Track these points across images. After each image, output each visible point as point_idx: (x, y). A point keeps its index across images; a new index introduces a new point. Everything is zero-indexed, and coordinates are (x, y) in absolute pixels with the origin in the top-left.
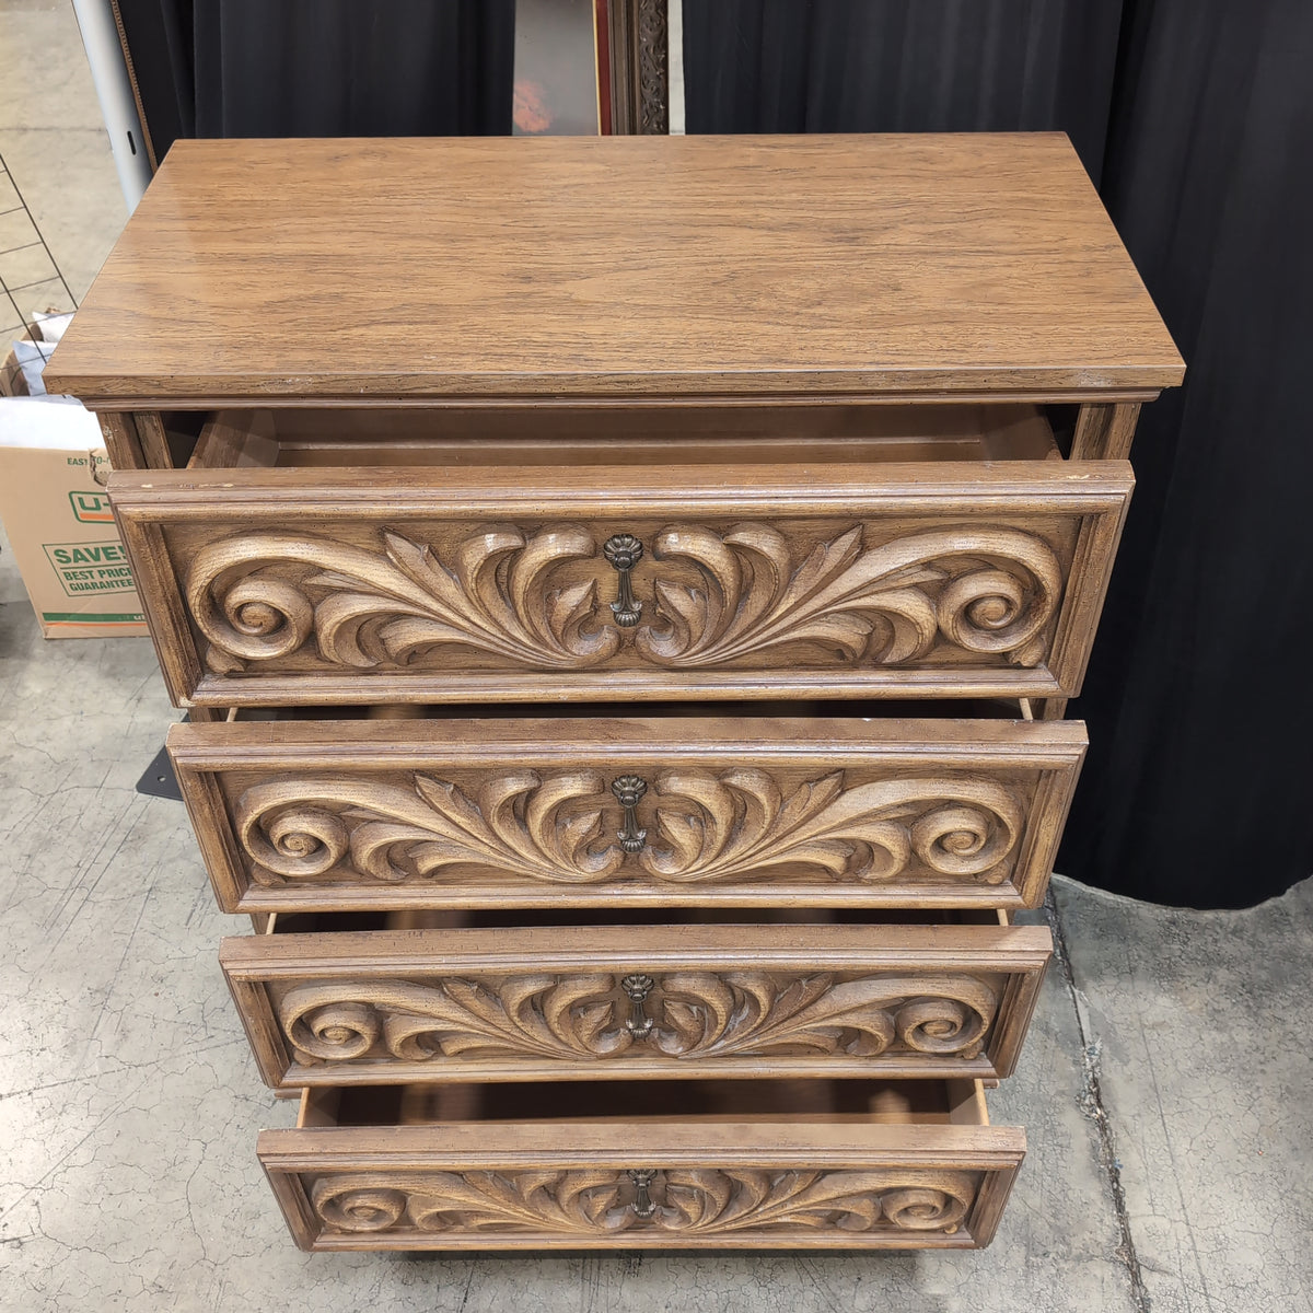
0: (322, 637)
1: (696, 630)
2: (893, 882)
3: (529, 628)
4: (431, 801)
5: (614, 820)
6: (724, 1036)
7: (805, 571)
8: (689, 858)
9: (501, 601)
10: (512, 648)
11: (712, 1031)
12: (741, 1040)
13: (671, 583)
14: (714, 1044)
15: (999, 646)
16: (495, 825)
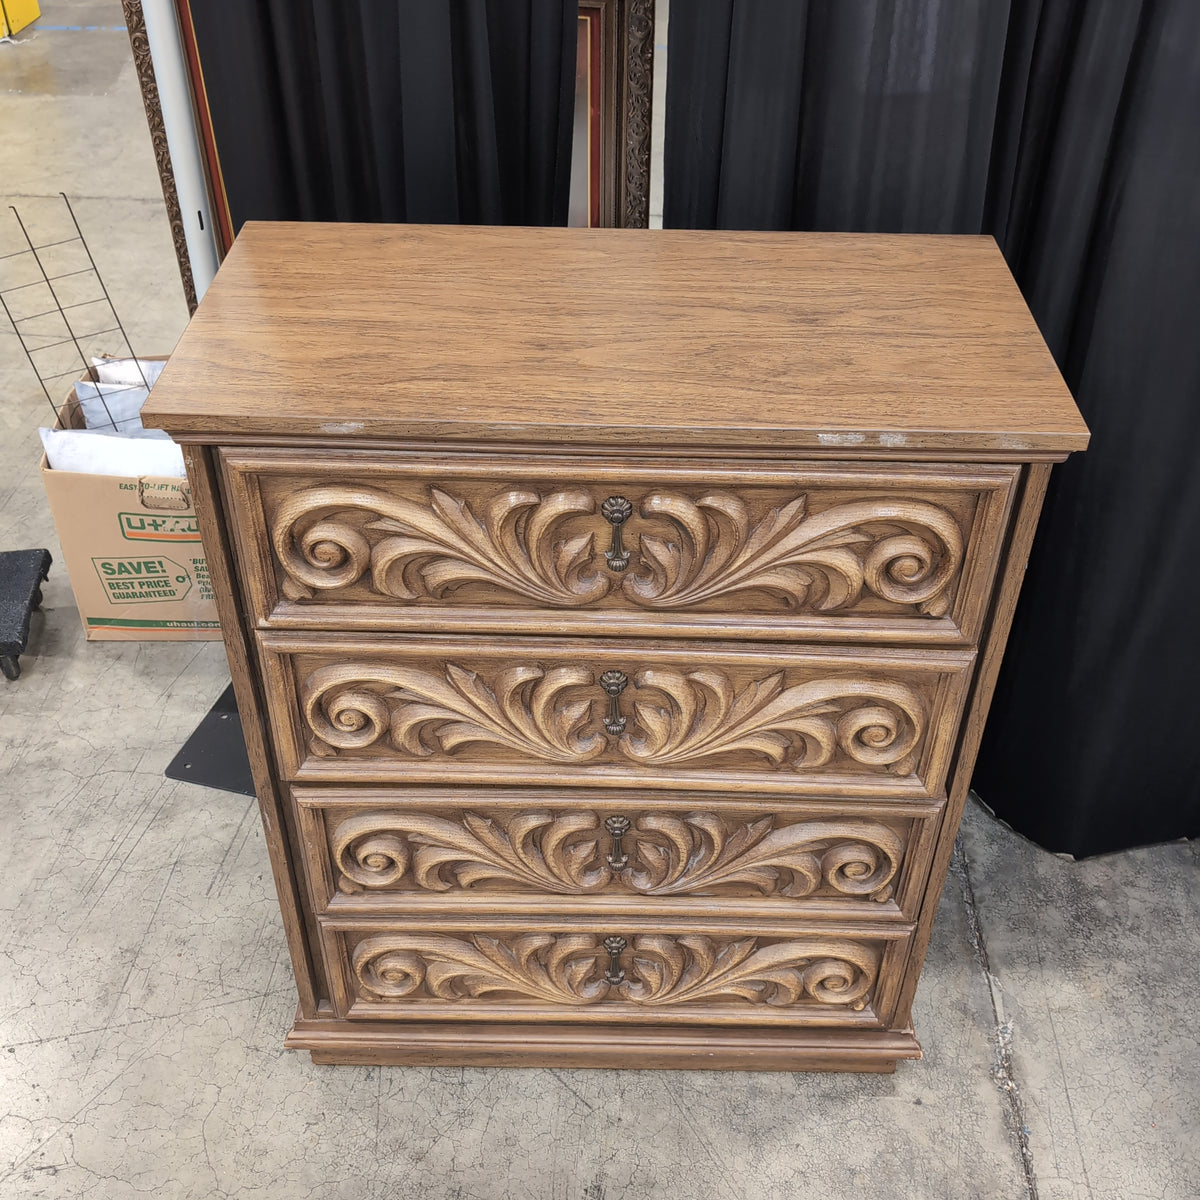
0: (376, 572)
1: (672, 576)
2: (820, 770)
3: (539, 570)
4: (458, 687)
5: (600, 710)
6: (683, 874)
7: (760, 530)
8: (659, 743)
9: (518, 547)
10: (525, 586)
11: (675, 868)
12: (699, 878)
13: (653, 537)
14: (676, 881)
15: (913, 598)
16: (508, 709)
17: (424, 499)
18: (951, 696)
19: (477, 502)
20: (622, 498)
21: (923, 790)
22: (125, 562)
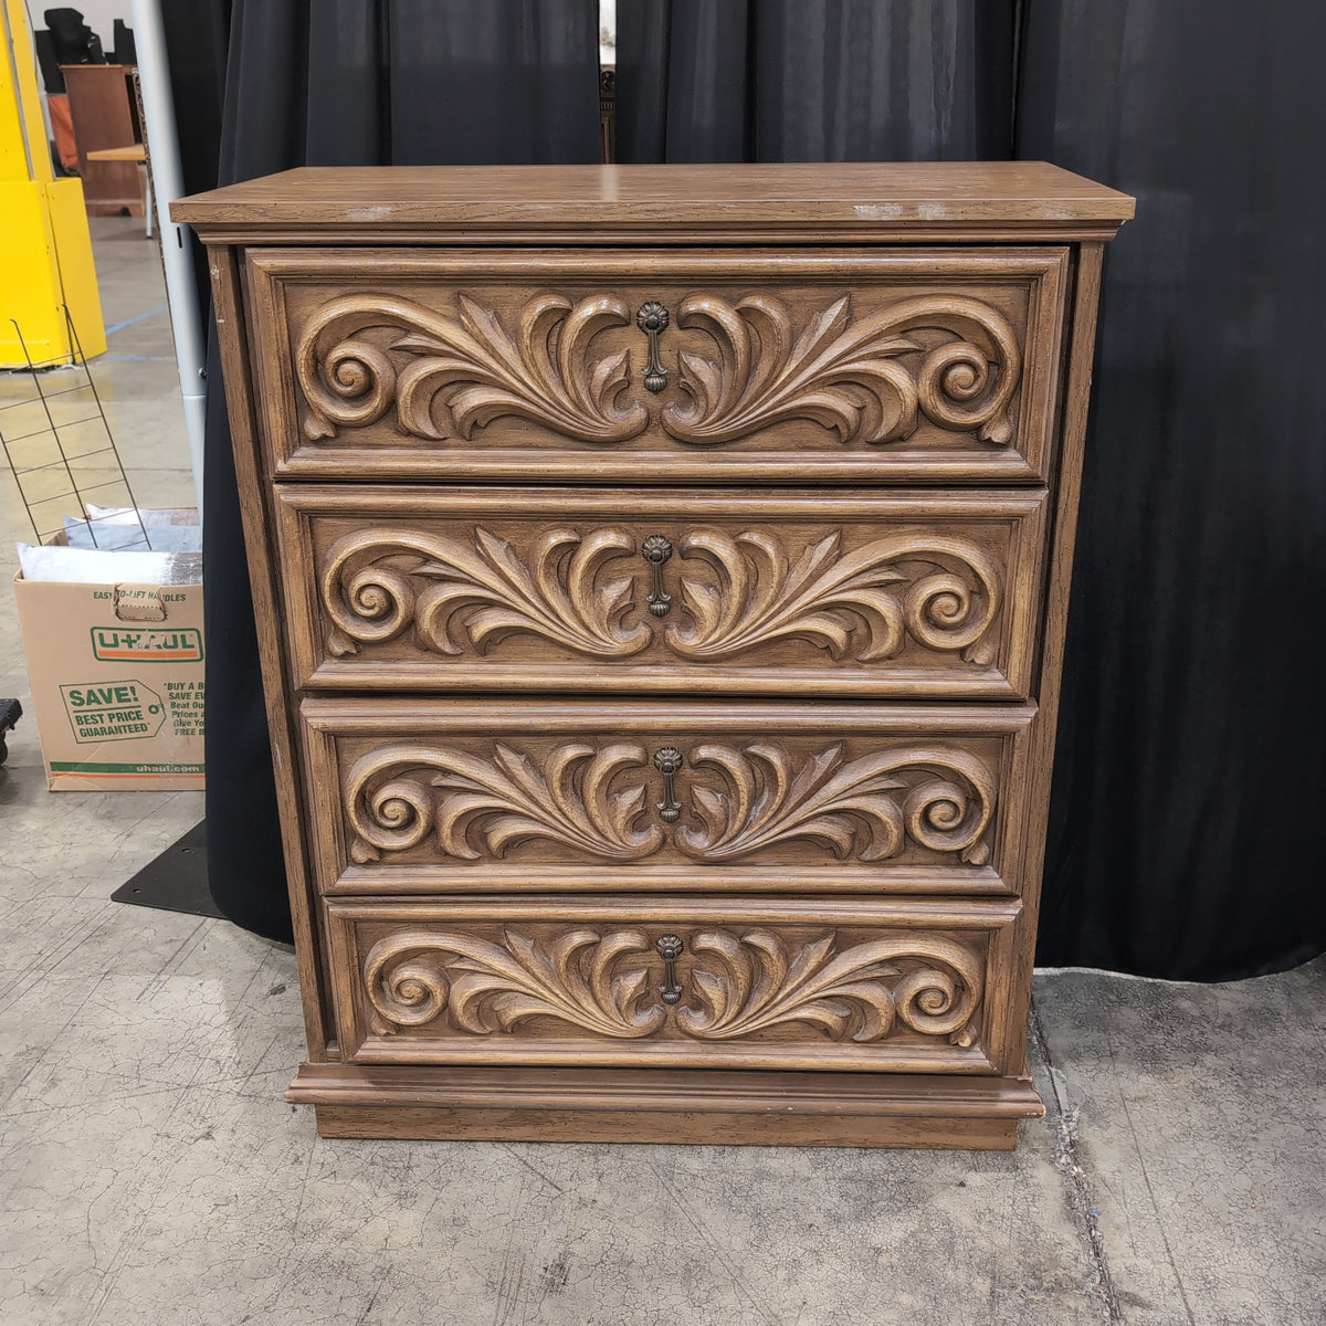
0: (401, 400)
1: (713, 396)
3: (572, 392)
4: (489, 556)
5: (643, 588)
6: (745, 826)
7: (803, 339)
8: (709, 625)
9: (550, 367)
10: (557, 413)
11: (735, 817)
12: (763, 830)
13: (693, 353)
14: (736, 836)
15: (972, 419)
16: (541, 580)
17: (451, 310)
18: (1024, 547)
19: (507, 314)
20: (658, 303)
21: (1006, 685)
22: (95, 688)
